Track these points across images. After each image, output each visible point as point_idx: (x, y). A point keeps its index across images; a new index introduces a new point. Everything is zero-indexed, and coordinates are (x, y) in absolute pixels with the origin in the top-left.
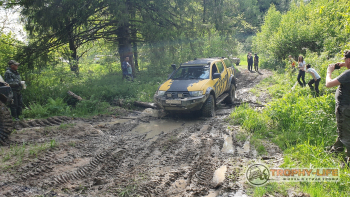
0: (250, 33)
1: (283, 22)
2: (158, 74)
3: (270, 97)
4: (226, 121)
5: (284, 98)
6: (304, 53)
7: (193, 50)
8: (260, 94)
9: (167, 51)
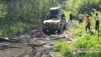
2: (12, 20)
3: (75, 35)
4: (51, 49)
5: (83, 36)
6: (93, 12)
7: (33, 7)
8: (70, 33)
9: (18, 6)
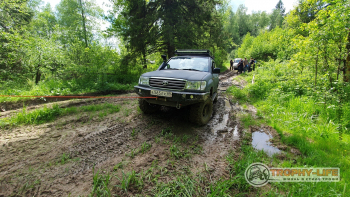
0: (234, 48)
1: (254, 42)
